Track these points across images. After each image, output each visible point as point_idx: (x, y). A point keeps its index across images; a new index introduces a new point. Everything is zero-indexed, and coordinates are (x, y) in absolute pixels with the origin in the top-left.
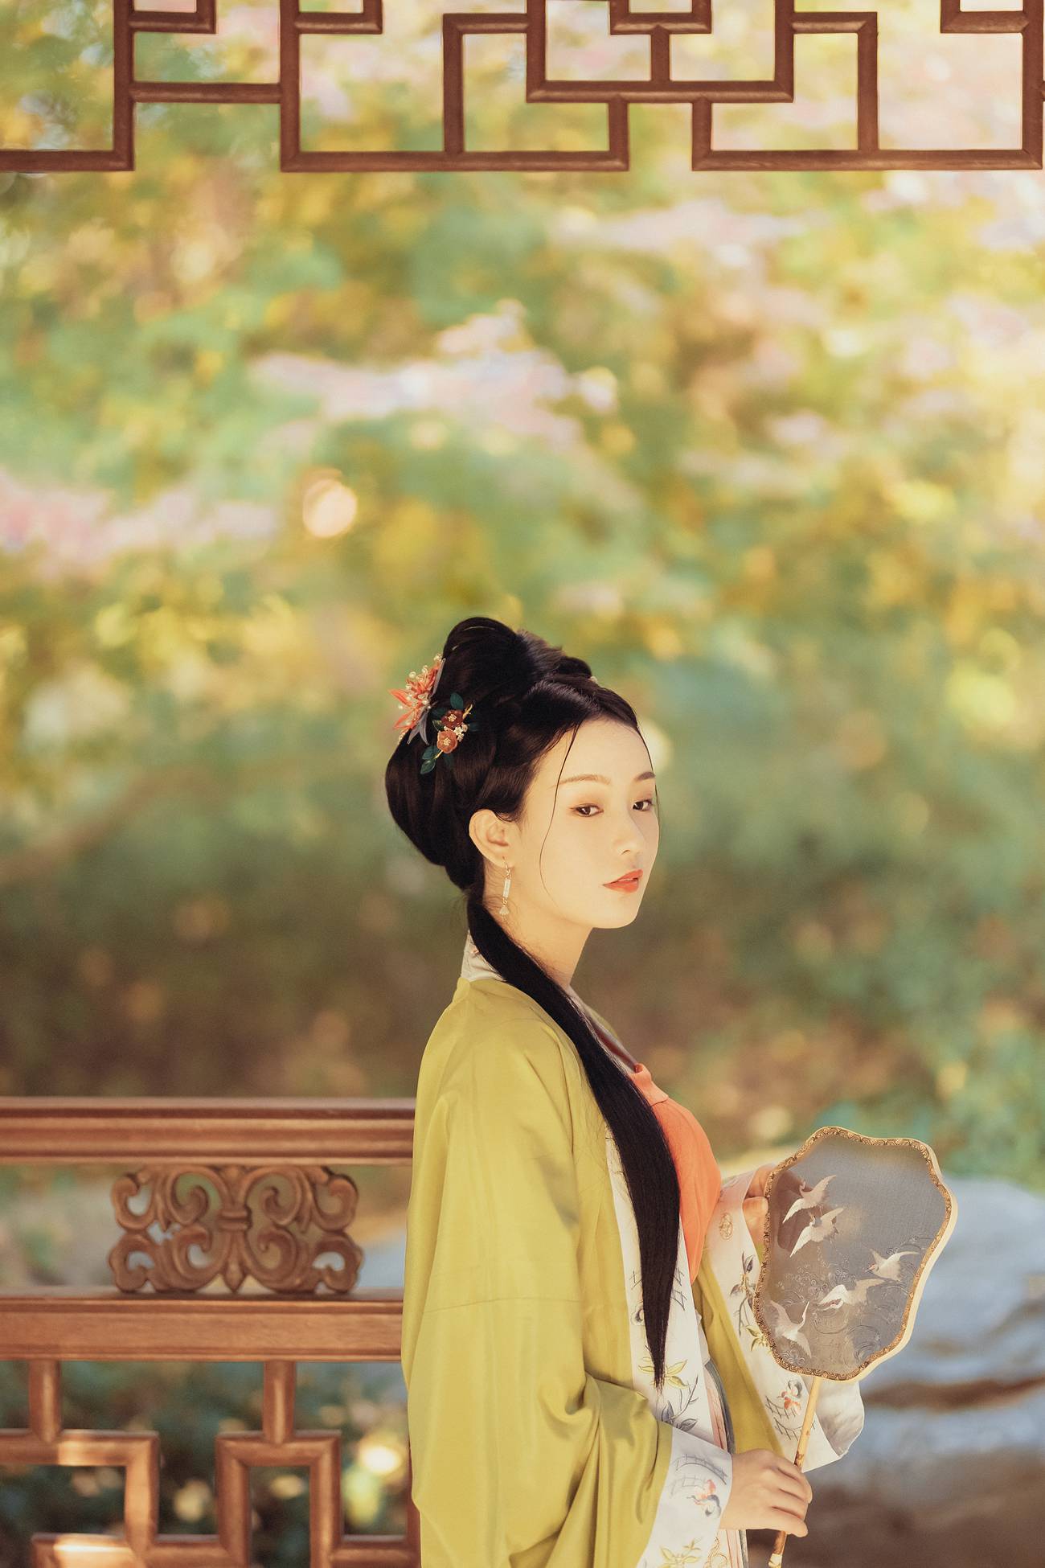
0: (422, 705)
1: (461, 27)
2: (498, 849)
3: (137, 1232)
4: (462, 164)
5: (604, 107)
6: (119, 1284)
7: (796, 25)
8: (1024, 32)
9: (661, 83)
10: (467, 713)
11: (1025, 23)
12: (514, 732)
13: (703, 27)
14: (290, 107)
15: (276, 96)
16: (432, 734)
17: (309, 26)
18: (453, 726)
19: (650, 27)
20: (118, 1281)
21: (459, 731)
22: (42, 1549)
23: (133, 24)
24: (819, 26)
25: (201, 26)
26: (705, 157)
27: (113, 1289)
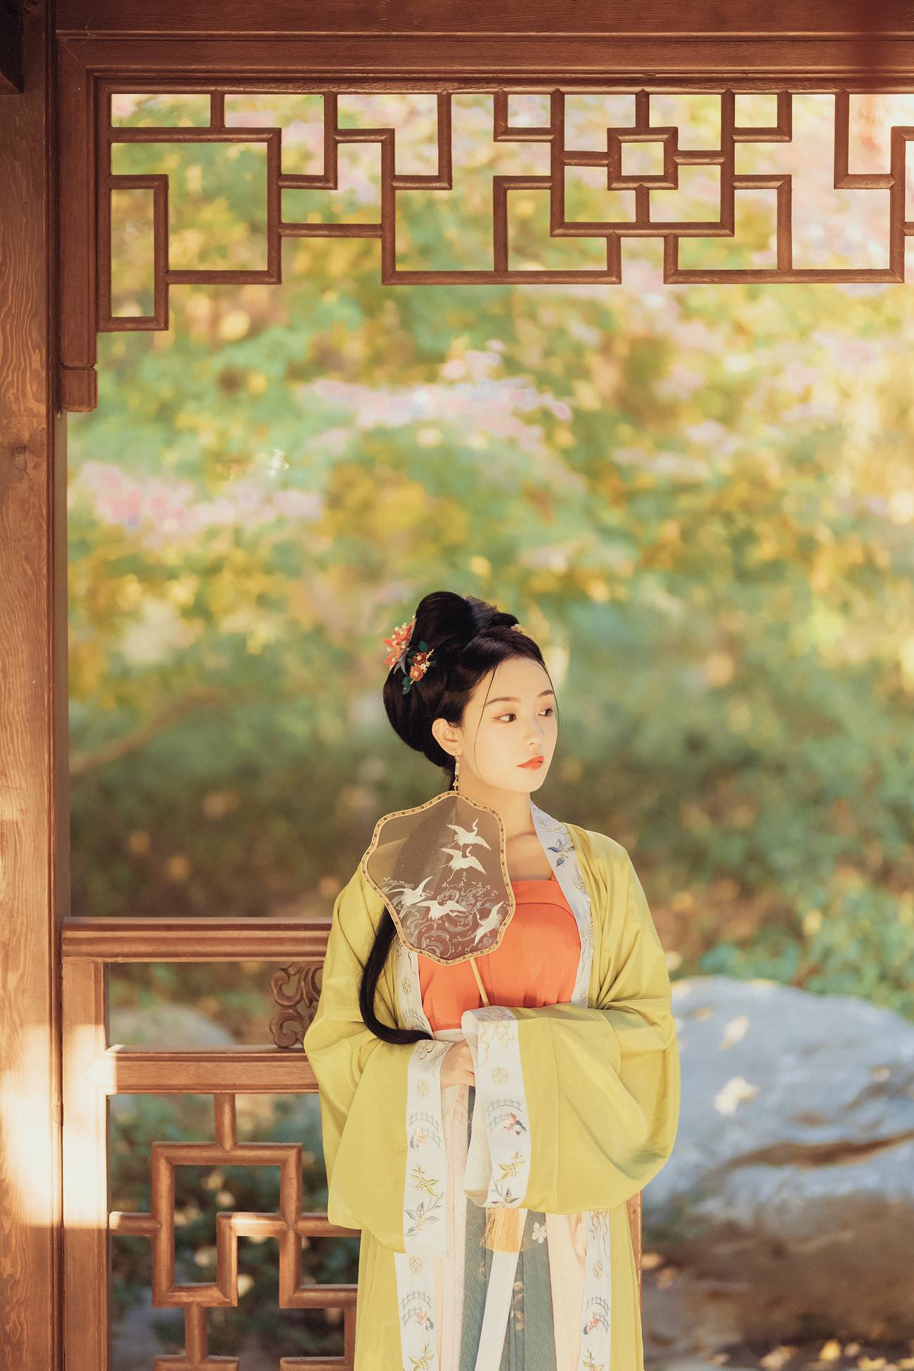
0: (402, 649)
1: (506, 185)
2: (451, 744)
3: (289, 1007)
4: (508, 280)
5: (604, 240)
6: (278, 1043)
7: (736, 184)
8: (892, 188)
9: (643, 222)
10: (430, 654)
11: (893, 183)
12: (460, 669)
13: (672, 185)
14: (389, 240)
15: (380, 233)
16: (408, 668)
17: (402, 185)
18: (420, 662)
19: (635, 185)
20: (276, 1040)
21: (424, 667)
22: (224, 1222)
23: (281, 184)
24: (750, 184)
25: (328, 185)
26: (673, 272)
27: (275, 1046)
